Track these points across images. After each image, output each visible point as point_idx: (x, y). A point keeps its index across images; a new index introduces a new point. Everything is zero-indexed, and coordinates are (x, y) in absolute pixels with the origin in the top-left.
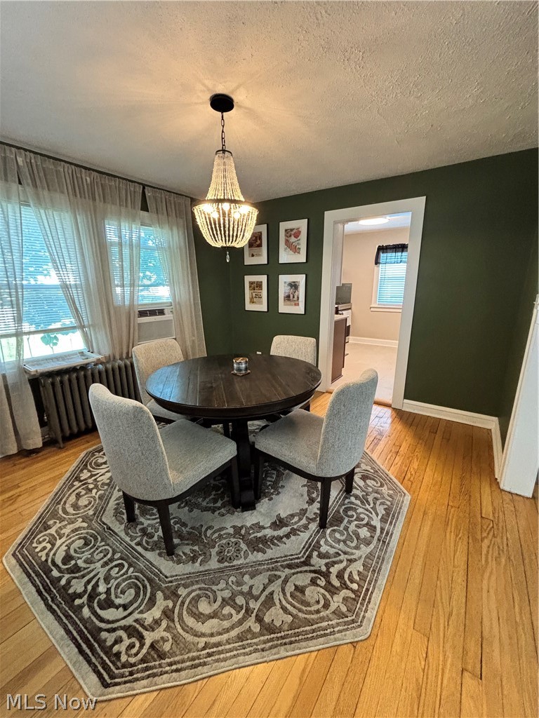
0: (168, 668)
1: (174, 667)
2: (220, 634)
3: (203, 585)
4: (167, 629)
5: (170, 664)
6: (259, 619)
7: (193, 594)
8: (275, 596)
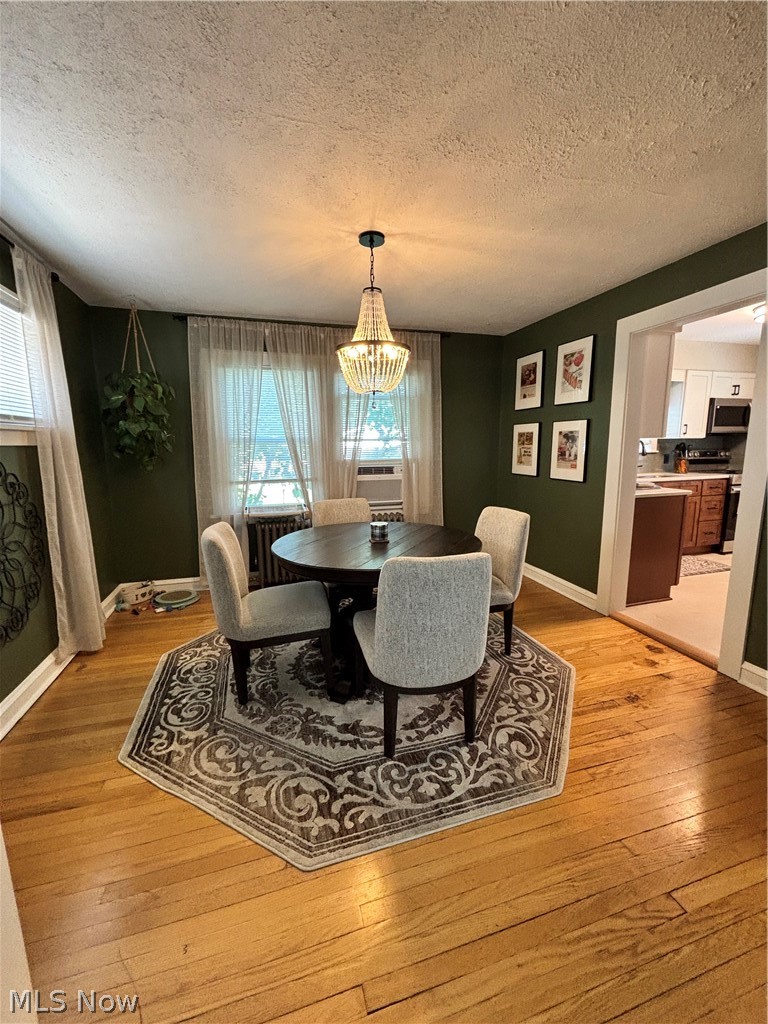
0: (163, 772)
1: (166, 774)
2: (210, 776)
3: (237, 738)
4: (187, 750)
5: (166, 771)
6: (243, 788)
7: (225, 739)
8: (273, 781)
